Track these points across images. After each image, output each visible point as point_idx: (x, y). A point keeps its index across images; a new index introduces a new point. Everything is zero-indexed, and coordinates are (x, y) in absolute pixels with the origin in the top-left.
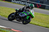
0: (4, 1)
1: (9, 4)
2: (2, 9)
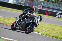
0: (47, 16)
1: (54, 19)
2: (44, 26)
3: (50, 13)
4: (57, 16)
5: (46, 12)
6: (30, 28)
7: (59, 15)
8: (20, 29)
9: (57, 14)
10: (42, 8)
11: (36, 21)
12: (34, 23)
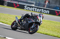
3: (18, 6)
4: (25, 8)
5: (15, 5)
6: (34, 28)
7: (27, 7)
8: (22, 29)
9: (25, 7)
10: (11, 1)
11: (39, 21)
12: (37, 22)
